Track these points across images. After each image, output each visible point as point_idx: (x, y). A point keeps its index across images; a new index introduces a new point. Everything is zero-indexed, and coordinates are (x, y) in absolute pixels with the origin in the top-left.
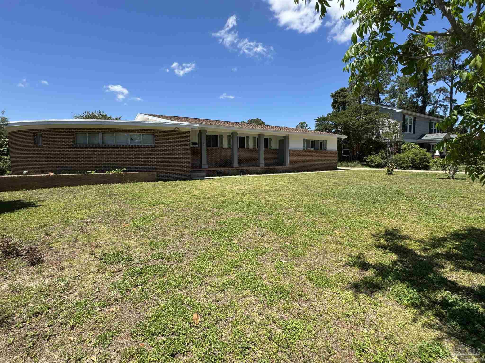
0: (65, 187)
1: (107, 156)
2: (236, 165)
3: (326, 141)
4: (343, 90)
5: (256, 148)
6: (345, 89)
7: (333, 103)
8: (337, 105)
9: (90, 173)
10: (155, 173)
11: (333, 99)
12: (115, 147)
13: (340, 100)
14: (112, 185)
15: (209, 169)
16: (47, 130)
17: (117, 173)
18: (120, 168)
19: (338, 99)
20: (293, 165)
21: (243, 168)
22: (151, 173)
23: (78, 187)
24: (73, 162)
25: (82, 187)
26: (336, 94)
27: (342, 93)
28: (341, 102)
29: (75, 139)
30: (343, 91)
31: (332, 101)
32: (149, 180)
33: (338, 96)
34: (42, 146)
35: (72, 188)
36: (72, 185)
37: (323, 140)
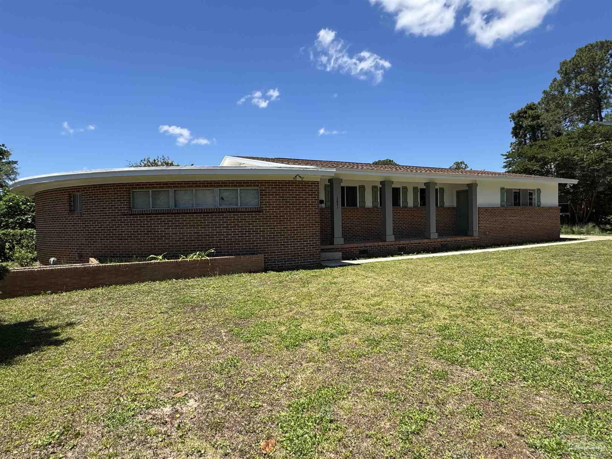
0: (114, 286)
1: (182, 228)
2: (390, 238)
3: (539, 190)
4: (530, 107)
5: (419, 205)
6: (534, 105)
7: (515, 129)
8: (521, 131)
9: (155, 259)
10: (261, 257)
11: (515, 123)
12: (195, 213)
13: (526, 123)
14: (191, 282)
15: (347, 246)
16: (89, 187)
17: (199, 259)
18: (203, 248)
19: (522, 122)
20: (485, 233)
21: (402, 242)
22: (254, 258)
23: (135, 287)
24: (127, 239)
25: (142, 285)
26: (519, 113)
27: (530, 112)
28: (529, 126)
29: (131, 202)
30: (532, 109)
31: (513, 125)
32: (252, 270)
33: (522, 117)
34: (81, 213)
35: (125, 288)
36: (125, 283)
37: (534, 189)
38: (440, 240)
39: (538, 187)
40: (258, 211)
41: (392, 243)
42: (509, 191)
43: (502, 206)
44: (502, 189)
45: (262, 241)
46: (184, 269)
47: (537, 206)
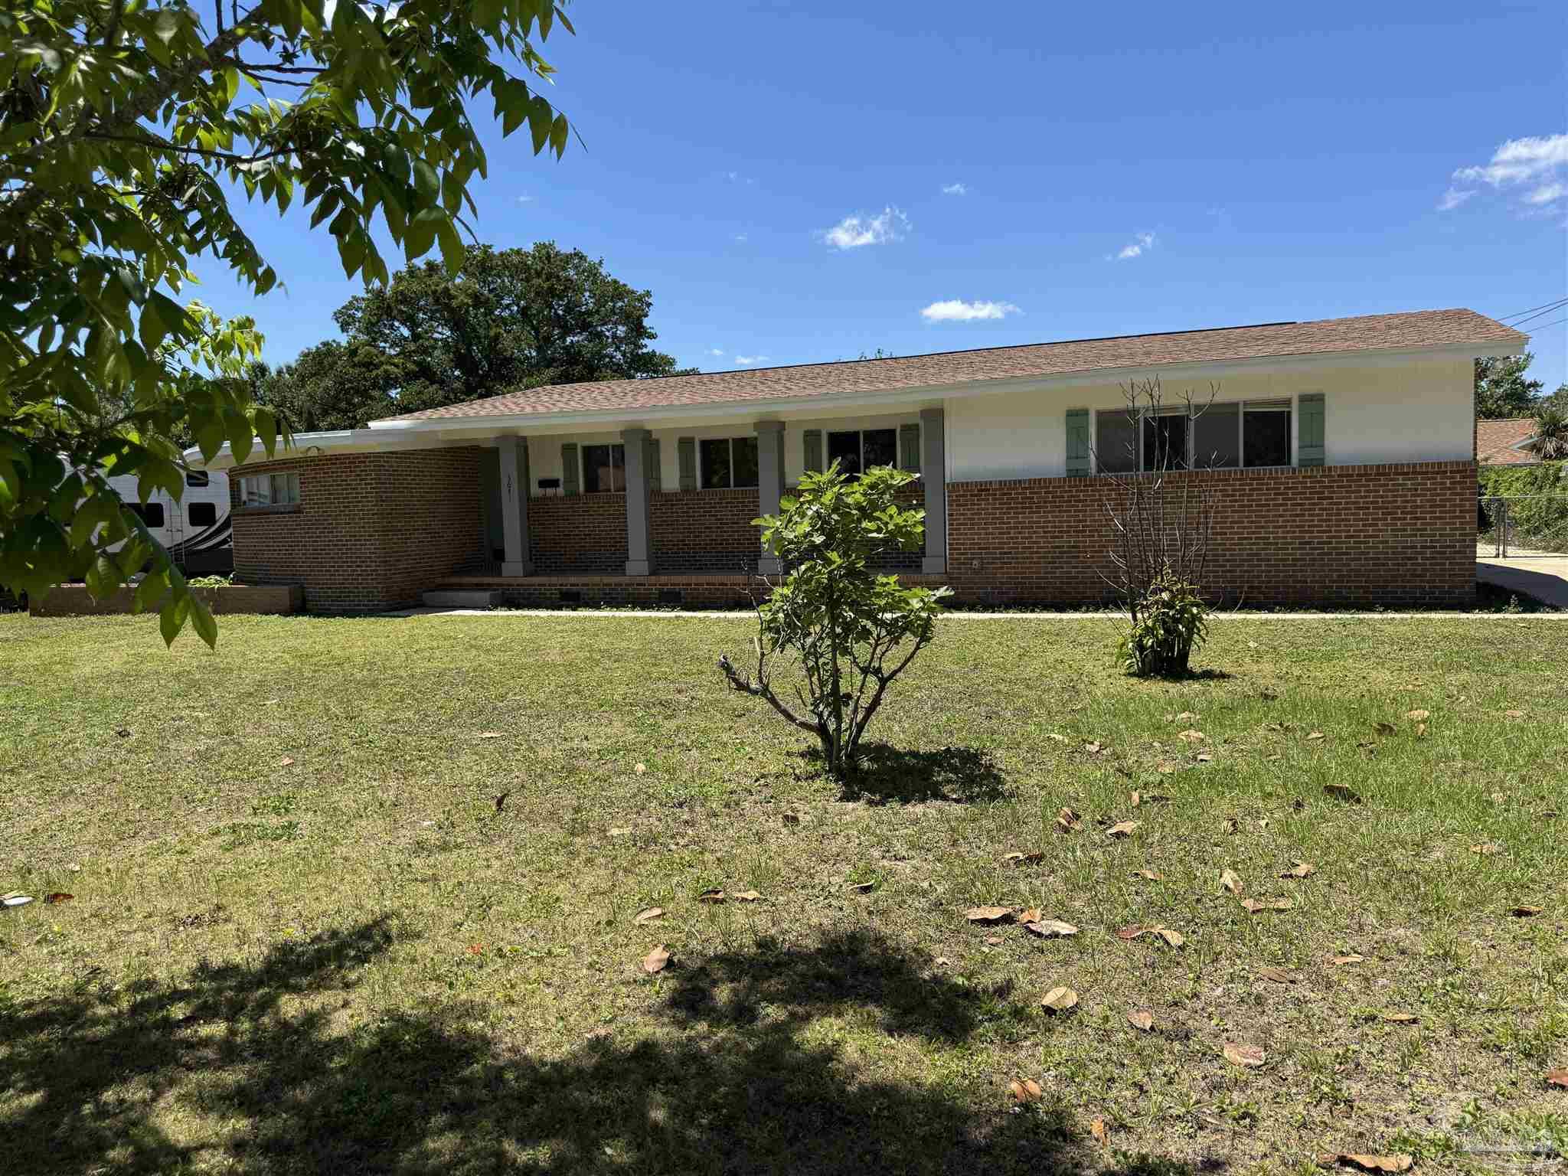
3: (1314, 399)
10: (284, 589)
20: (975, 565)
22: (275, 590)
37: (1286, 395)
39: (1311, 389)
40: (298, 511)
41: (635, 580)
43: (1076, 475)
47: (1301, 466)
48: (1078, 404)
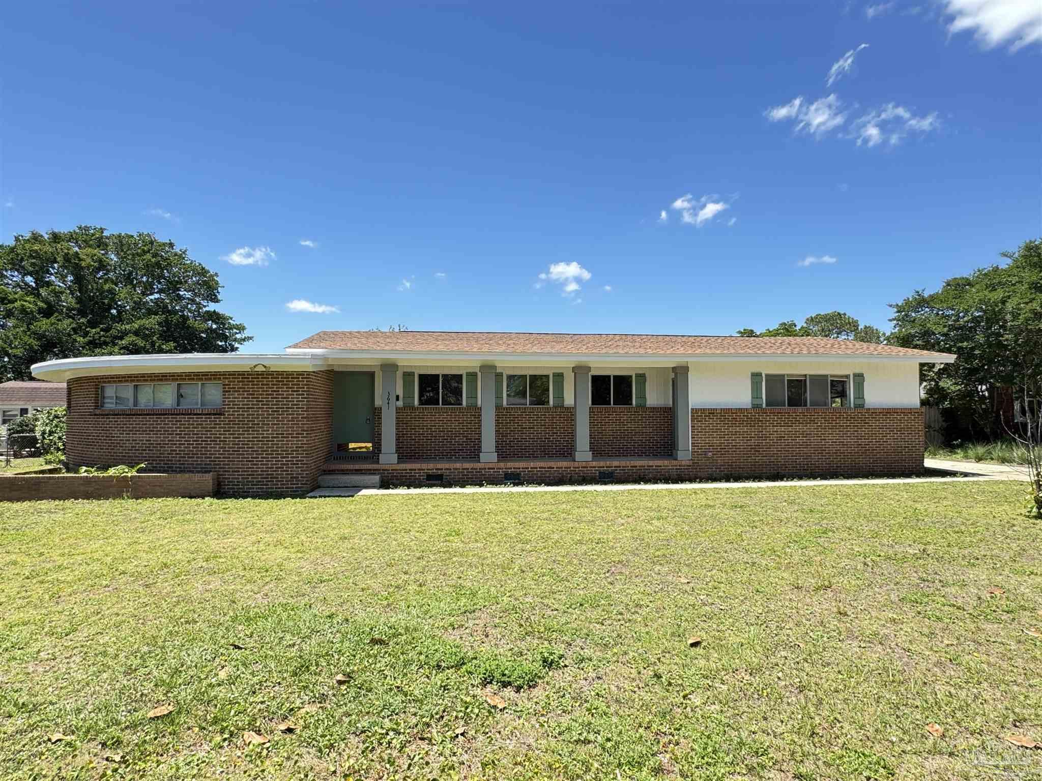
2: (489, 455)
3: (859, 376)
10: (208, 477)
20: (707, 455)
22: (197, 477)
29: (100, 399)
32: (193, 494)
37: (848, 373)
38: (594, 464)
39: (857, 371)
40: (220, 413)
41: (491, 466)
42: (773, 380)
43: (756, 406)
44: (756, 377)
45: (221, 454)
46: (96, 487)
47: (855, 407)
48: (756, 370)
